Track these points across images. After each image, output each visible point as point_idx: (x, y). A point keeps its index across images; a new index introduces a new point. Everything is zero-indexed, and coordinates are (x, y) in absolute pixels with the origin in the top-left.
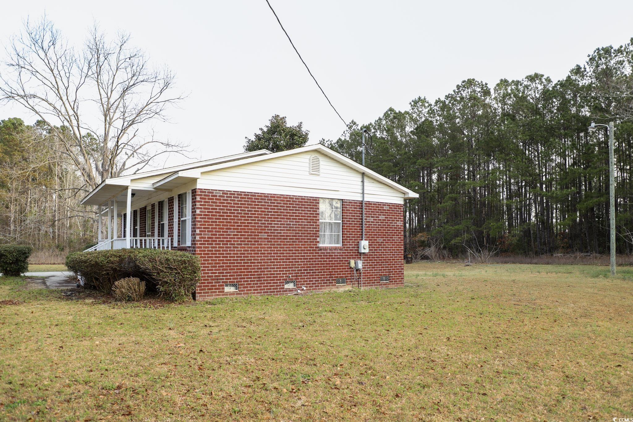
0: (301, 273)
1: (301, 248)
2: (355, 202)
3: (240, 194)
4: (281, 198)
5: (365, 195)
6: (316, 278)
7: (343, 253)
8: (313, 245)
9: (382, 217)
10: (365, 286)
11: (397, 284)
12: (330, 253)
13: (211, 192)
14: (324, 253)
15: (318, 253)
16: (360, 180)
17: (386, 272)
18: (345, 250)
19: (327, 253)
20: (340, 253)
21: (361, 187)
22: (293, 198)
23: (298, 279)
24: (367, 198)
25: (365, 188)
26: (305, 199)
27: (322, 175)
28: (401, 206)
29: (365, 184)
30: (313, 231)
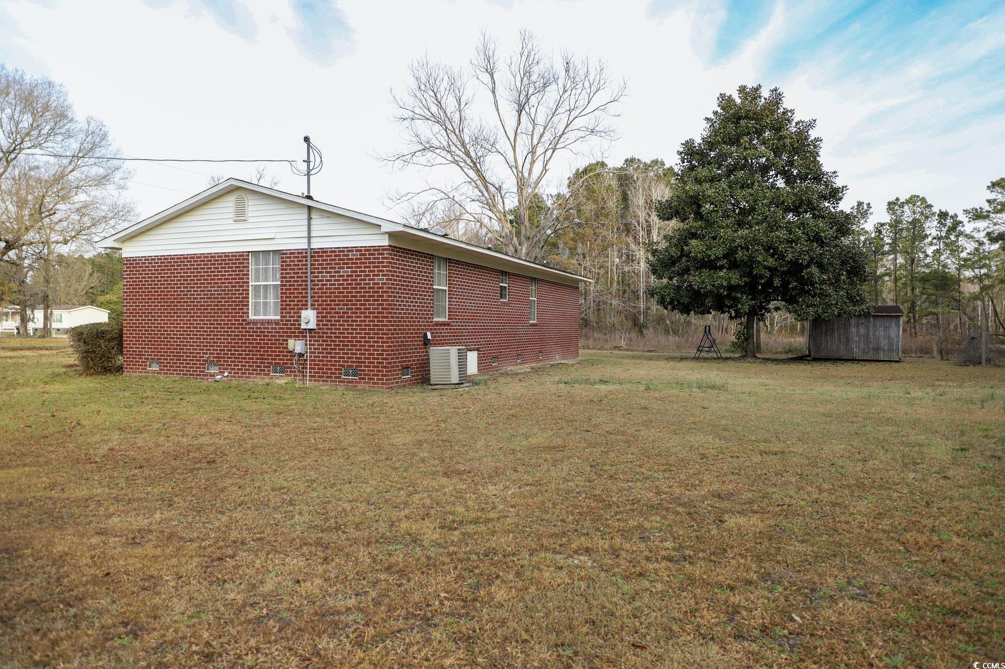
0: (224, 354)
1: (224, 320)
2: (300, 252)
3: (159, 258)
4: (201, 257)
5: (313, 240)
6: (242, 362)
7: (280, 328)
8: (239, 317)
9: (346, 271)
10: (315, 381)
11: (374, 383)
12: (261, 328)
13: (134, 259)
14: (253, 328)
15: (246, 328)
16: (306, 216)
17: (352, 362)
18: (283, 324)
19: (257, 328)
20: (276, 328)
21: (306, 228)
22: (215, 257)
23: (221, 361)
24: (316, 244)
25: (313, 228)
26: (229, 256)
27: (250, 220)
28: (383, 250)
29: (313, 222)
30: (239, 298)
